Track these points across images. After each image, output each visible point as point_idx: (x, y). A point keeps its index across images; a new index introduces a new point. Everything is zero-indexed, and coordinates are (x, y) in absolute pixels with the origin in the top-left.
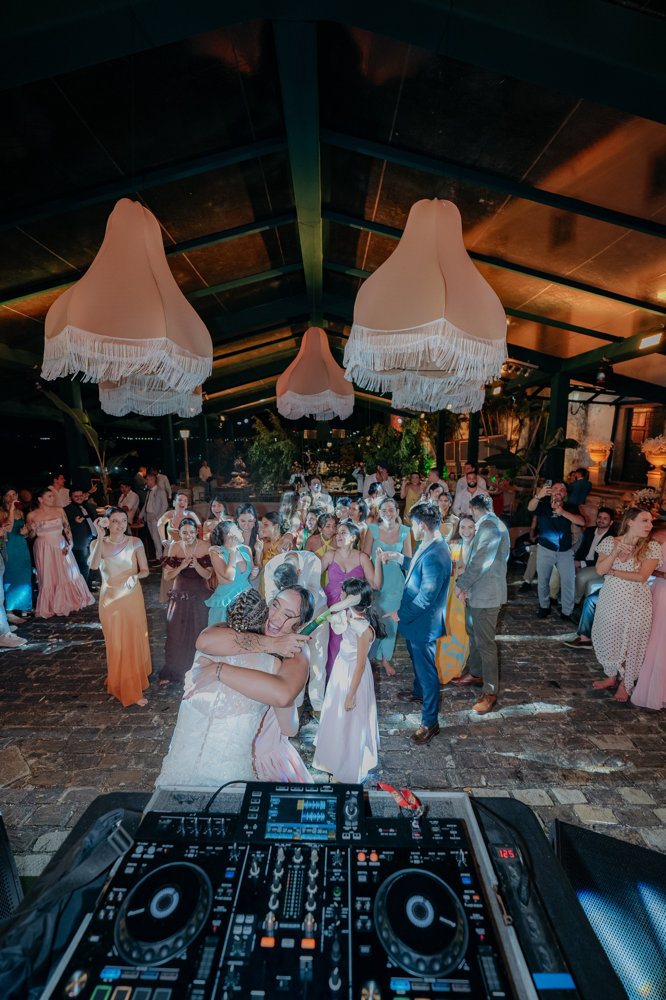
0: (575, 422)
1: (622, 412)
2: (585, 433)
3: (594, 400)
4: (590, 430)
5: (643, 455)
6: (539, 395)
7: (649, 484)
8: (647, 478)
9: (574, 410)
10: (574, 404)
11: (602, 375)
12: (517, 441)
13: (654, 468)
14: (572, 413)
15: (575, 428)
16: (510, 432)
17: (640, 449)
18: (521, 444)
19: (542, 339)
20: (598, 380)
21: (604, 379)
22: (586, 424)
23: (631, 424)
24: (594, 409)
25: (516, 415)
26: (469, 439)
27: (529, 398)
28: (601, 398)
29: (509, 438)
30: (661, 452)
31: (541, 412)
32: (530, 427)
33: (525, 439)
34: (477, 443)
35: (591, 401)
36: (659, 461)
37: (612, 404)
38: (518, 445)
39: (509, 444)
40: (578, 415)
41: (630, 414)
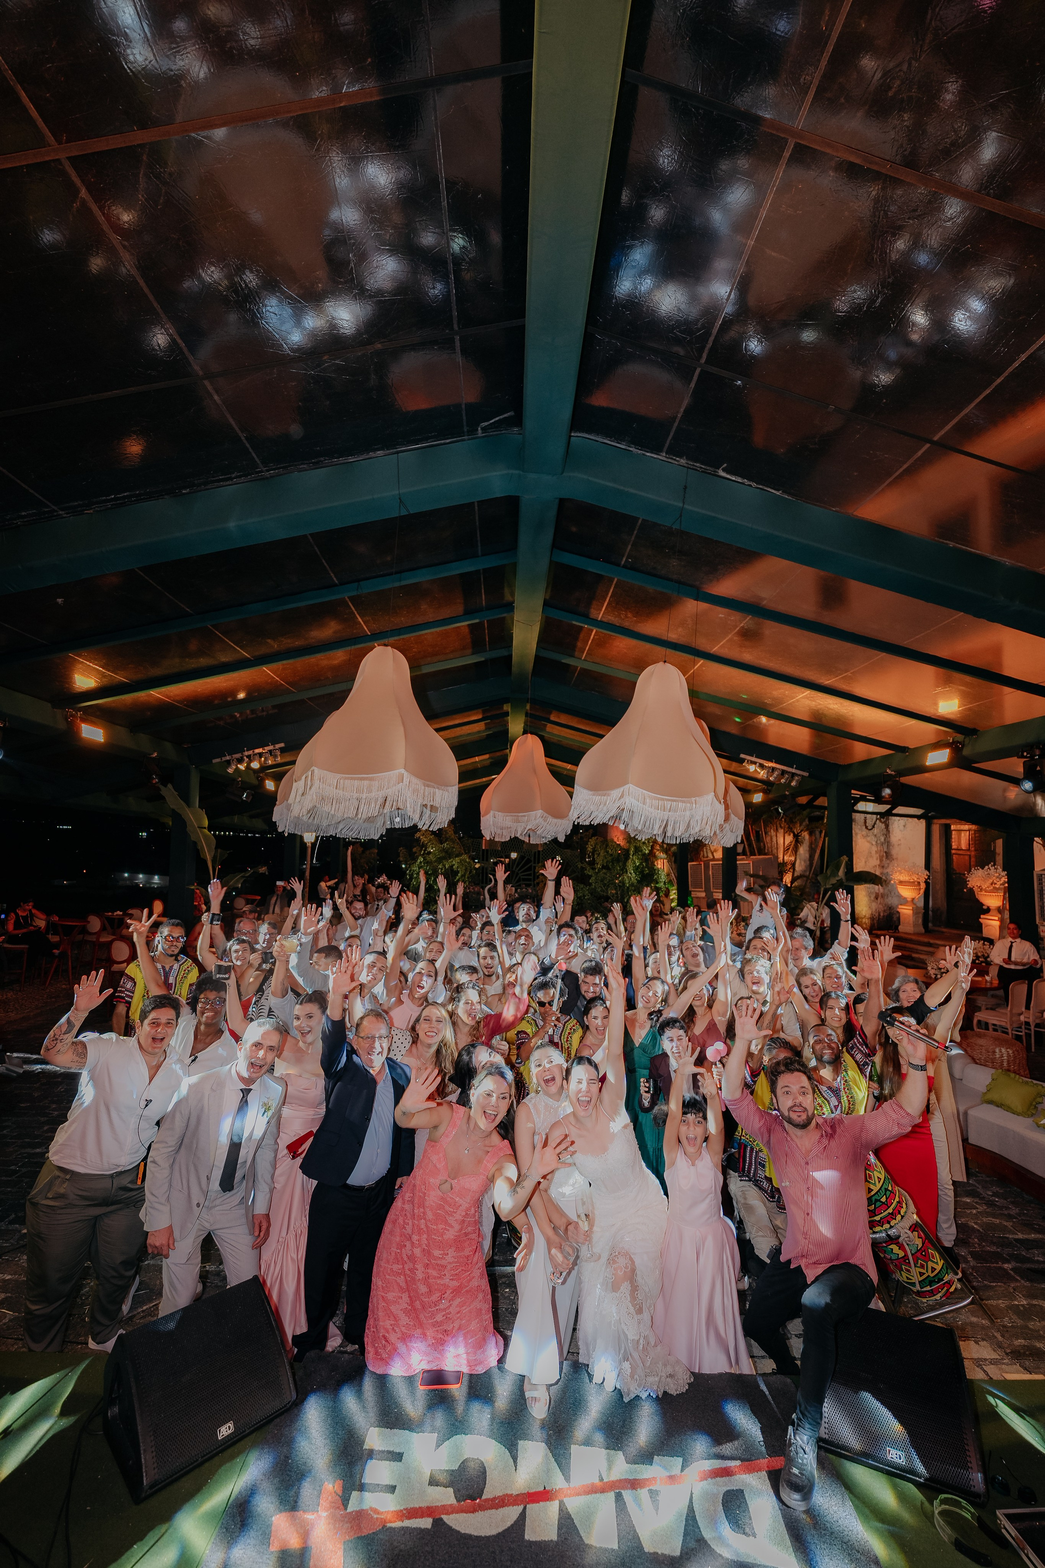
0: (873, 841)
1: (935, 827)
2: (888, 859)
3: (894, 812)
4: (894, 852)
5: (971, 890)
6: (816, 803)
7: (986, 933)
8: (981, 925)
9: (869, 825)
10: (864, 815)
11: (887, 792)
13: (988, 910)
14: (866, 827)
15: (874, 849)
17: (965, 882)
18: (800, 867)
20: (884, 797)
21: (891, 796)
22: (887, 842)
23: (951, 846)
24: (897, 824)
25: (789, 827)
26: (723, 859)
27: (803, 807)
28: (900, 810)
29: (780, 860)
30: (994, 888)
31: (823, 824)
32: (811, 844)
33: (805, 861)
34: (735, 867)
35: (889, 814)
36: (993, 901)
37: (918, 817)
38: (794, 870)
39: (782, 868)
40: (875, 831)
41: (947, 832)
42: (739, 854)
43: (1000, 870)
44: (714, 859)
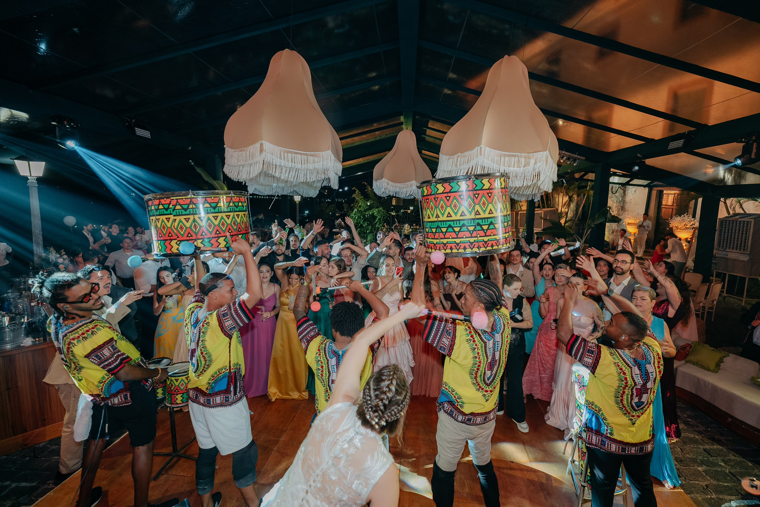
0: (615, 200)
1: (654, 193)
2: (623, 208)
3: (631, 183)
4: (627, 206)
6: (585, 177)
9: (614, 190)
10: (614, 185)
11: (636, 168)
12: (567, 214)
14: (612, 192)
15: (615, 205)
16: (560, 205)
17: (669, 224)
18: (570, 215)
19: (588, 137)
20: (631, 172)
22: (623, 201)
23: (662, 203)
24: (631, 190)
25: (566, 192)
26: (527, 210)
27: (577, 180)
28: (635, 181)
29: (559, 211)
30: (686, 228)
31: (586, 190)
32: (578, 202)
33: (573, 212)
34: (533, 214)
35: (628, 183)
36: (684, 235)
37: (644, 186)
38: (567, 216)
39: (560, 216)
40: (617, 194)
41: (660, 195)
42: (536, 208)
43: (691, 217)
44: (521, 210)
